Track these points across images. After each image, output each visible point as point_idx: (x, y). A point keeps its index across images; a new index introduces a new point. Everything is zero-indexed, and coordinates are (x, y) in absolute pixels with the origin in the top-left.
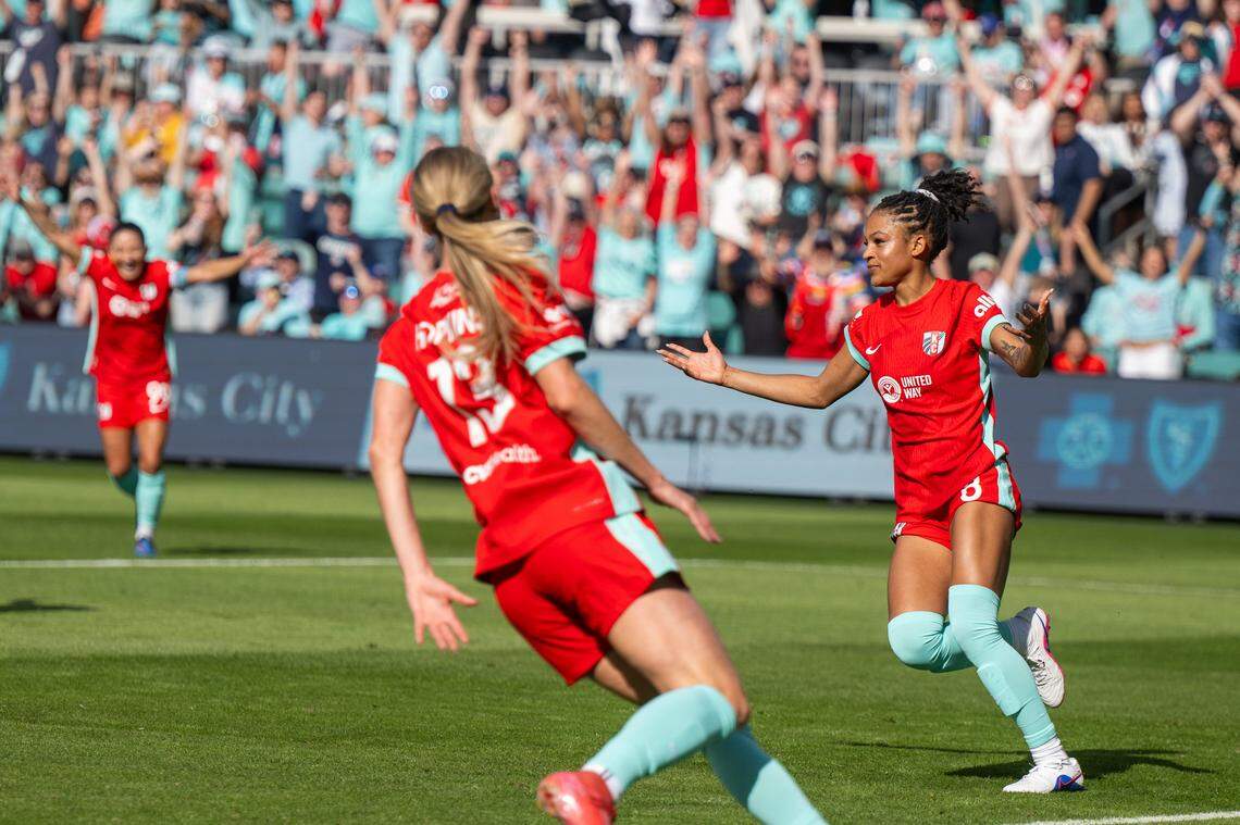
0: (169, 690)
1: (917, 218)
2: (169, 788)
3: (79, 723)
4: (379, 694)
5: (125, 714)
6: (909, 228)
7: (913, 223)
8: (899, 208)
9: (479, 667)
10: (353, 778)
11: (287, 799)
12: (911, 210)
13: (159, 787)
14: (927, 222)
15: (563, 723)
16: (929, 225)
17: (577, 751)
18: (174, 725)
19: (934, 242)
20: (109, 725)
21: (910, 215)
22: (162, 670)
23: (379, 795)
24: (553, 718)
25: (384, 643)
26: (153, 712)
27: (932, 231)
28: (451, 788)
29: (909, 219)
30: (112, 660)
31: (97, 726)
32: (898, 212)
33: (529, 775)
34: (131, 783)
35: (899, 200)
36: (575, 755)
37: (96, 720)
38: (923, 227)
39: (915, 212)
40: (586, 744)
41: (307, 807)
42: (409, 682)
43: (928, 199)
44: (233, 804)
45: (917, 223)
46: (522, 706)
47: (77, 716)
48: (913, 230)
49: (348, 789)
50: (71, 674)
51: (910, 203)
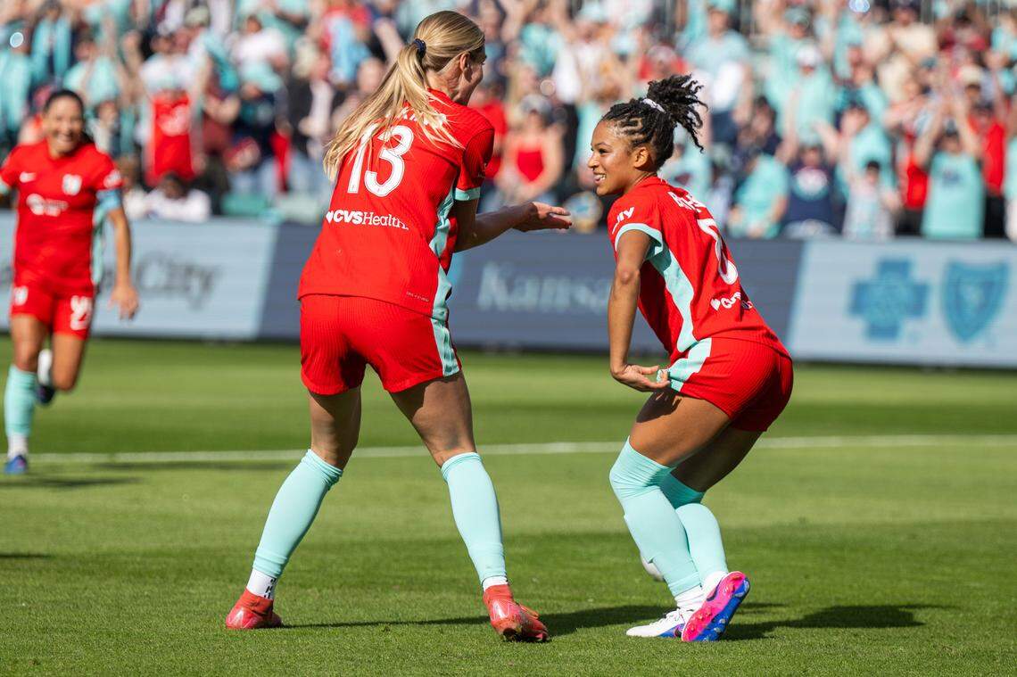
0: (616, 564)
1: (641, 132)
2: (618, 655)
3: (532, 596)
4: (810, 565)
5: (576, 587)
6: (633, 141)
7: (636, 137)
8: (624, 120)
9: (902, 539)
10: (788, 643)
11: (727, 664)
12: (635, 123)
13: (607, 653)
14: (651, 135)
15: (981, 589)
16: (653, 139)
17: (995, 615)
18: (620, 596)
19: (658, 154)
20: (560, 598)
21: (633, 128)
22: (609, 547)
23: (813, 659)
24: (972, 585)
25: (814, 518)
26: (601, 585)
27: (656, 143)
28: (879, 651)
29: (633, 132)
30: (563, 537)
31: (549, 598)
32: (623, 125)
33: (951, 638)
34: (583, 651)
35: (626, 112)
36: (993, 619)
37: (549, 593)
38: (646, 141)
39: (640, 125)
40: (1004, 608)
41: (745, 671)
42: (837, 553)
43: (654, 111)
44: (677, 669)
45: (641, 136)
46: (943, 574)
47: (530, 589)
48: (636, 144)
49: (783, 654)
50: (524, 551)
51: (637, 116)
